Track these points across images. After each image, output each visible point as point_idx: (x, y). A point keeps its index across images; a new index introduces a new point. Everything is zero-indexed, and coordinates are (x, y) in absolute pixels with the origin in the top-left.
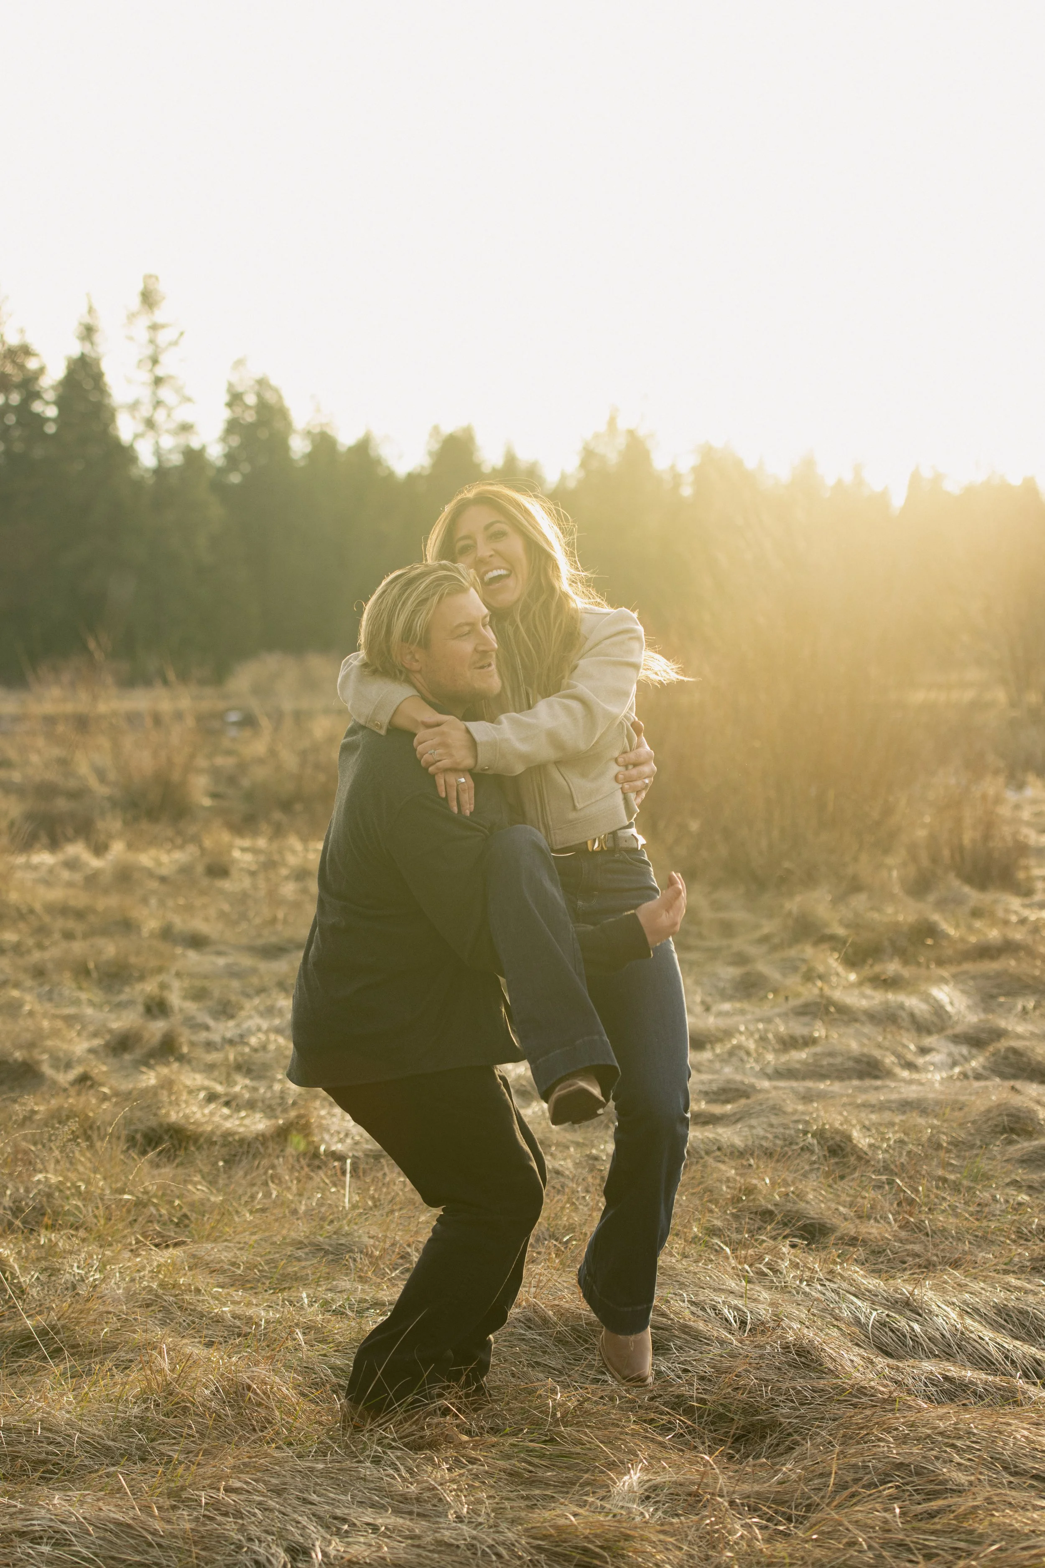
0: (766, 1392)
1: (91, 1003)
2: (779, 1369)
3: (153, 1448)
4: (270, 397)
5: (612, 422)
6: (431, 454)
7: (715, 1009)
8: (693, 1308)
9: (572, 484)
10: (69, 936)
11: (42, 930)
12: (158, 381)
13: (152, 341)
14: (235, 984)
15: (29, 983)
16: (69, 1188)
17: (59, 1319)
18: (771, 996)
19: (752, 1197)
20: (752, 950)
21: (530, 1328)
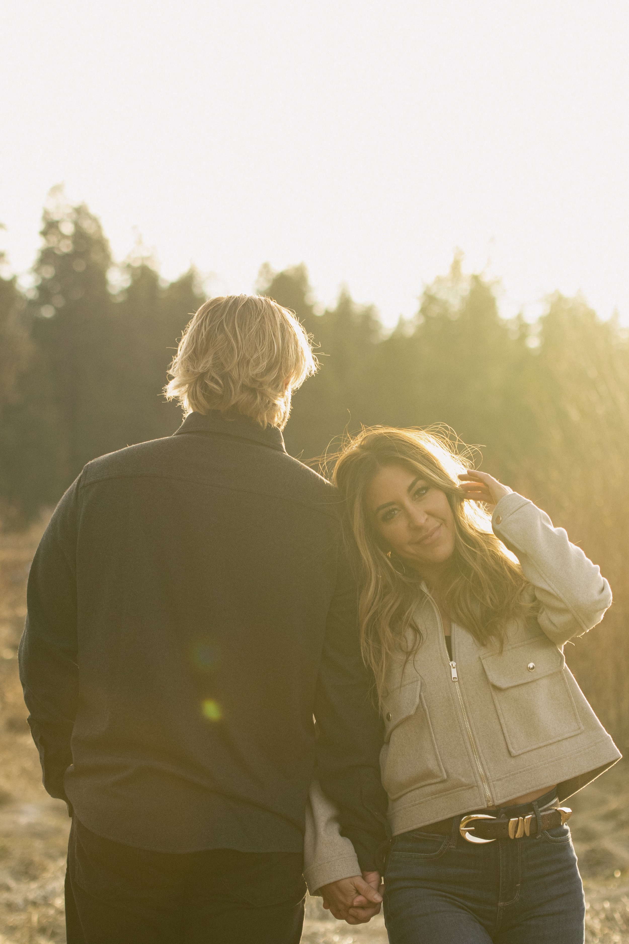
4: (87, 226)
5: (456, 266)
9: (410, 331)
14: (38, 844)
18: (618, 874)
20: (598, 827)
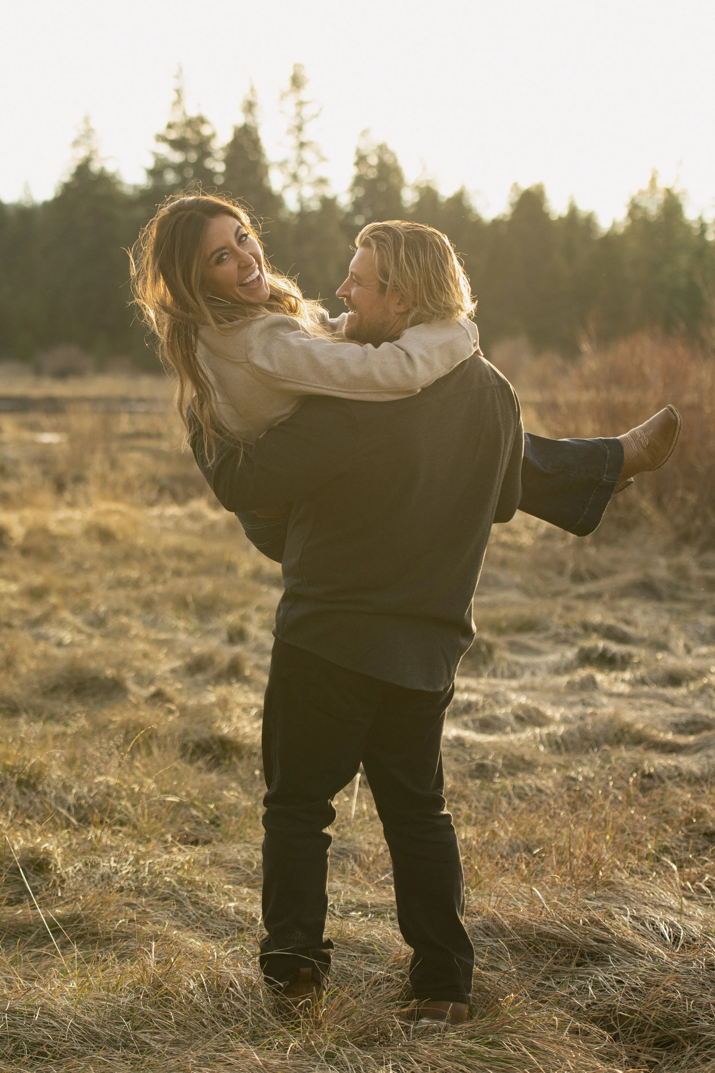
0: (689, 1006)
1: (186, 630)
2: (703, 984)
3: (136, 1037)
5: (653, 182)
6: (512, 205)
7: (695, 651)
8: (635, 924)
10: (177, 573)
11: (159, 569)
12: (302, 145)
13: (298, 114)
15: (138, 611)
16: (125, 790)
17: (83, 910)
19: (701, 820)
21: (488, 935)
